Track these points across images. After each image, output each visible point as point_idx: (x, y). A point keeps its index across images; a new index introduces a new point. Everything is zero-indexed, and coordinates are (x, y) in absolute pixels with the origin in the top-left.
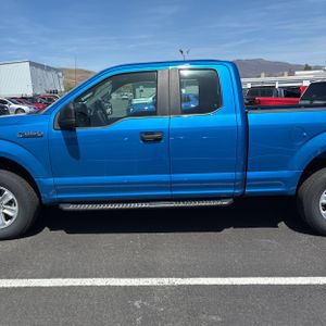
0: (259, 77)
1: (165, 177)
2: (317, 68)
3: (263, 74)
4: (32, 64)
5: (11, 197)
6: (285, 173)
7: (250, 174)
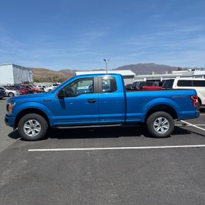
0: (151, 74)
1: (97, 116)
2: (185, 69)
3: (153, 73)
4: (14, 66)
5: (38, 124)
6: (140, 114)
7: (128, 115)
